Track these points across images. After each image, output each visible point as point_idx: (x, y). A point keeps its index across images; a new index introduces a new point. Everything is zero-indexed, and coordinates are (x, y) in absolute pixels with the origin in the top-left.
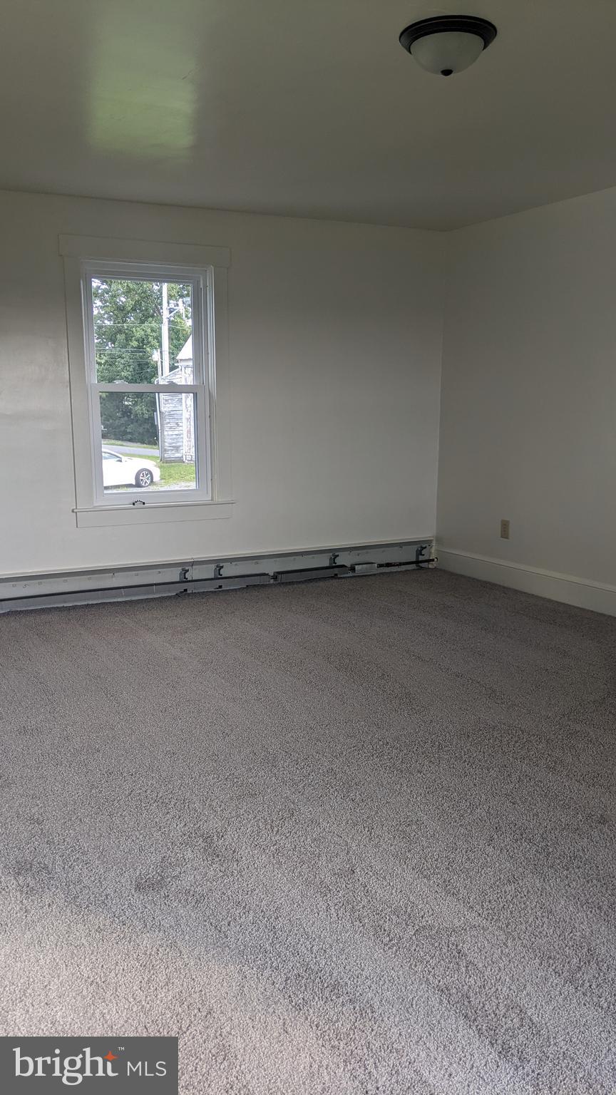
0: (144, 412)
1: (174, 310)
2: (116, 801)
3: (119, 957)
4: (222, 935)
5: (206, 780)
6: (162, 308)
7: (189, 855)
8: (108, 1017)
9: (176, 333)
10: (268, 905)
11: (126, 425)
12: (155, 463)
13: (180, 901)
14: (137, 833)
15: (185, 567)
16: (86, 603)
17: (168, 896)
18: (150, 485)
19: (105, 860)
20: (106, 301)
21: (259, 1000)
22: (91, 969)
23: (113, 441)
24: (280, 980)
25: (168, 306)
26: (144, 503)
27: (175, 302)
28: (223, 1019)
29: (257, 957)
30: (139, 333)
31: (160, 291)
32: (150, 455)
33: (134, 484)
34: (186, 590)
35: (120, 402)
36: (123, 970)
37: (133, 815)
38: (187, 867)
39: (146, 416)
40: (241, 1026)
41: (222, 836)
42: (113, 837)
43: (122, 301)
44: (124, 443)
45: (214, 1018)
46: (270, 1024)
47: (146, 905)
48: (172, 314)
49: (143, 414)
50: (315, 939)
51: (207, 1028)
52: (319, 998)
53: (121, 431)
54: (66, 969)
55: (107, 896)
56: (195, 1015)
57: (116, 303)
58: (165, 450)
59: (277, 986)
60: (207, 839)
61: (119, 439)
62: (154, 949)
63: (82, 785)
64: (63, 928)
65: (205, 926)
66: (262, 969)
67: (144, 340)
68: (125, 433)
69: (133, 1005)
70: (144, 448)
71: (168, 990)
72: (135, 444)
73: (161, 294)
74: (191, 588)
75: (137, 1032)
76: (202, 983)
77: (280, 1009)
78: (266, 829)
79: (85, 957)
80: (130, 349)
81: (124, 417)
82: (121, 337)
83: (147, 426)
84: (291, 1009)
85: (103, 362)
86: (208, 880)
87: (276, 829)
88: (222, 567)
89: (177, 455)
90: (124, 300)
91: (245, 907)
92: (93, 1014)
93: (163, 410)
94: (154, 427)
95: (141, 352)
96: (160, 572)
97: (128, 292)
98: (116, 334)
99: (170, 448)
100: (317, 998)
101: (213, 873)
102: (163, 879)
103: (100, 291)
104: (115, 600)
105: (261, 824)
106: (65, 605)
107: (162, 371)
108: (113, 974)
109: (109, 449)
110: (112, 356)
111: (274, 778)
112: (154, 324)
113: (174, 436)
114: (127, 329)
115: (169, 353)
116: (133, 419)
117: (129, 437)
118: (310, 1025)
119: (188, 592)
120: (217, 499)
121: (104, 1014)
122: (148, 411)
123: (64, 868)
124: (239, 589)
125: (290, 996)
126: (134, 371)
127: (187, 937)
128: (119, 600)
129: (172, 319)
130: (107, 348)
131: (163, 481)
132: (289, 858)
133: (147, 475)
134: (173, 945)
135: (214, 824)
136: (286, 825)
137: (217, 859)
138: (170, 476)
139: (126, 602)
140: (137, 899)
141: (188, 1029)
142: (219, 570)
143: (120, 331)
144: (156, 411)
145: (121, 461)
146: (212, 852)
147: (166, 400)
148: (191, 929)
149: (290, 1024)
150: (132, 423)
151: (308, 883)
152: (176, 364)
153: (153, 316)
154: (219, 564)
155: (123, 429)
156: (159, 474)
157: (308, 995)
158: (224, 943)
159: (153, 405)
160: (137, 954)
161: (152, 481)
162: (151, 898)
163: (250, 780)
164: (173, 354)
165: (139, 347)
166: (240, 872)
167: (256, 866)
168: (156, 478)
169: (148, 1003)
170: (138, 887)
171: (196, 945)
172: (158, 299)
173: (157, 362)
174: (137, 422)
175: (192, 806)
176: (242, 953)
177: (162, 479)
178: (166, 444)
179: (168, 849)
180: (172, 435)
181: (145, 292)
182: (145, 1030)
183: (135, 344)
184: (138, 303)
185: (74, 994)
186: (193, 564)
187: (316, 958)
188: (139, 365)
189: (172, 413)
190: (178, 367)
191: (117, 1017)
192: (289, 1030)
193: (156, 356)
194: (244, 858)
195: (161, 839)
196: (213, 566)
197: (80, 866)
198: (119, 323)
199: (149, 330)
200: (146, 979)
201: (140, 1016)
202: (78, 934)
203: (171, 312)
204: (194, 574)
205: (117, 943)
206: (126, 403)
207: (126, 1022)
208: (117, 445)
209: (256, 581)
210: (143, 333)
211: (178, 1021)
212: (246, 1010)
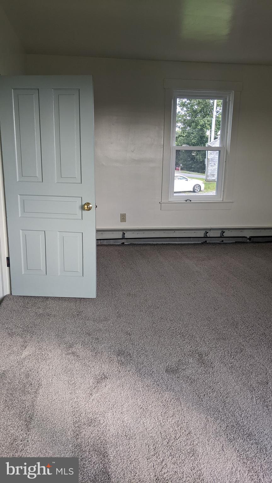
0: (201, 158)
1: (219, 111)
2: (163, 331)
3: (154, 399)
4: (200, 400)
5: (204, 328)
6: (213, 111)
7: (191, 361)
8: (145, 425)
9: (219, 122)
10: (224, 391)
11: (192, 164)
12: (203, 182)
13: (184, 381)
14: (170, 347)
15: (206, 231)
16: (162, 243)
17: (179, 377)
18: (199, 191)
19: (155, 356)
20: (188, 108)
21: (213, 433)
22: (142, 402)
23: (185, 171)
24: (224, 426)
25: (216, 110)
26: (191, 201)
27: (220, 108)
28: (195, 437)
29: (215, 413)
30: (202, 123)
31: (213, 103)
32: (201, 178)
33: (192, 191)
34: (206, 241)
35: (190, 154)
36: (155, 405)
37: (169, 339)
38: (189, 366)
39: (201, 160)
40: (203, 443)
41: (207, 355)
42: (159, 347)
43: (195, 108)
44: (190, 172)
45: (191, 436)
46: (216, 445)
47: (169, 379)
48: (218, 113)
49: (200, 159)
50: (243, 411)
51: (187, 440)
52: (241, 438)
53: (189, 167)
54: (132, 400)
55: (153, 372)
56: (183, 433)
57: (193, 109)
58: (208, 176)
59: (222, 428)
60: (200, 355)
61: (188, 171)
62: (170, 399)
63: (149, 322)
64: (133, 382)
65: (193, 394)
66: (216, 419)
67: (203, 126)
68: (191, 168)
69: (157, 422)
70: (199, 174)
71: (173, 419)
72: (195, 173)
73: (214, 104)
74: (208, 241)
75: (157, 434)
76: (188, 419)
77: (222, 439)
78: (228, 355)
79: (140, 396)
80: (197, 130)
81: (191, 160)
82: (193, 124)
83: (201, 165)
84: (227, 441)
85: (184, 135)
86: (197, 374)
87: (233, 356)
88: (224, 232)
89: (213, 178)
90: (196, 107)
91: (212, 389)
92: (140, 421)
93: (209, 157)
94: (204, 165)
95: (201, 131)
96: (195, 232)
97: (199, 104)
98: (191, 123)
99: (211, 175)
100: (240, 438)
101: (200, 371)
102: (178, 369)
103: (186, 104)
104: (174, 243)
105: (226, 353)
106: (153, 243)
107: (210, 139)
108: (150, 406)
109: (183, 175)
110: (189, 133)
111: (235, 333)
112: (209, 119)
113: (213, 170)
114: (197, 121)
115: (215, 131)
116: (195, 162)
117: (193, 169)
118: (235, 450)
119: (207, 242)
120: (225, 200)
121: (144, 423)
122: (202, 158)
123: (137, 356)
124: (231, 243)
125: (227, 435)
126: (198, 140)
127: (185, 397)
128: (176, 243)
129: (218, 116)
130: (187, 129)
131: (205, 190)
132: (237, 371)
133: (198, 187)
134: (178, 399)
135: (204, 349)
136: (238, 355)
137: (203, 365)
138: (209, 188)
139: (179, 244)
140: (166, 376)
141: (179, 438)
142: (223, 233)
143: (193, 122)
144: (206, 158)
145: (187, 180)
146: (201, 360)
147: (211, 153)
148: (187, 394)
149: (225, 447)
150: (195, 163)
151: (244, 384)
152: (217, 137)
153: (209, 115)
154: (223, 230)
155: (190, 166)
156: (204, 187)
157: (236, 436)
158: (201, 404)
159: (204, 155)
160: (162, 400)
161: (200, 190)
162: (171, 377)
163: (224, 332)
164: (216, 132)
165: (201, 129)
166: (213, 373)
167: (221, 371)
168: (202, 188)
169: (163, 423)
170: (167, 371)
171: (188, 401)
172: (212, 106)
173: (208, 135)
174: (197, 163)
175: (195, 339)
176: (208, 410)
177: (205, 189)
178: (209, 173)
179: (182, 356)
180: (212, 169)
181: (206, 104)
182: (160, 434)
183: (199, 127)
184: (203, 108)
185: (133, 411)
186: (211, 229)
187: (243, 420)
188: (200, 137)
189: (213, 159)
190: (217, 138)
191: (149, 425)
192: (225, 449)
193: (208, 133)
194: (216, 367)
195: (180, 351)
196: (220, 231)
197: (144, 357)
198: (193, 118)
199: (206, 121)
200: (164, 412)
201: (159, 427)
202: (139, 386)
203: (217, 113)
204: (210, 234)
205: (154, 393)
206: (193, 154)
207: (153, 428)
208: (187, 173)
209: (240, 240)
210: (203, 122)
211: (175, 434)
212: (206, 436)
